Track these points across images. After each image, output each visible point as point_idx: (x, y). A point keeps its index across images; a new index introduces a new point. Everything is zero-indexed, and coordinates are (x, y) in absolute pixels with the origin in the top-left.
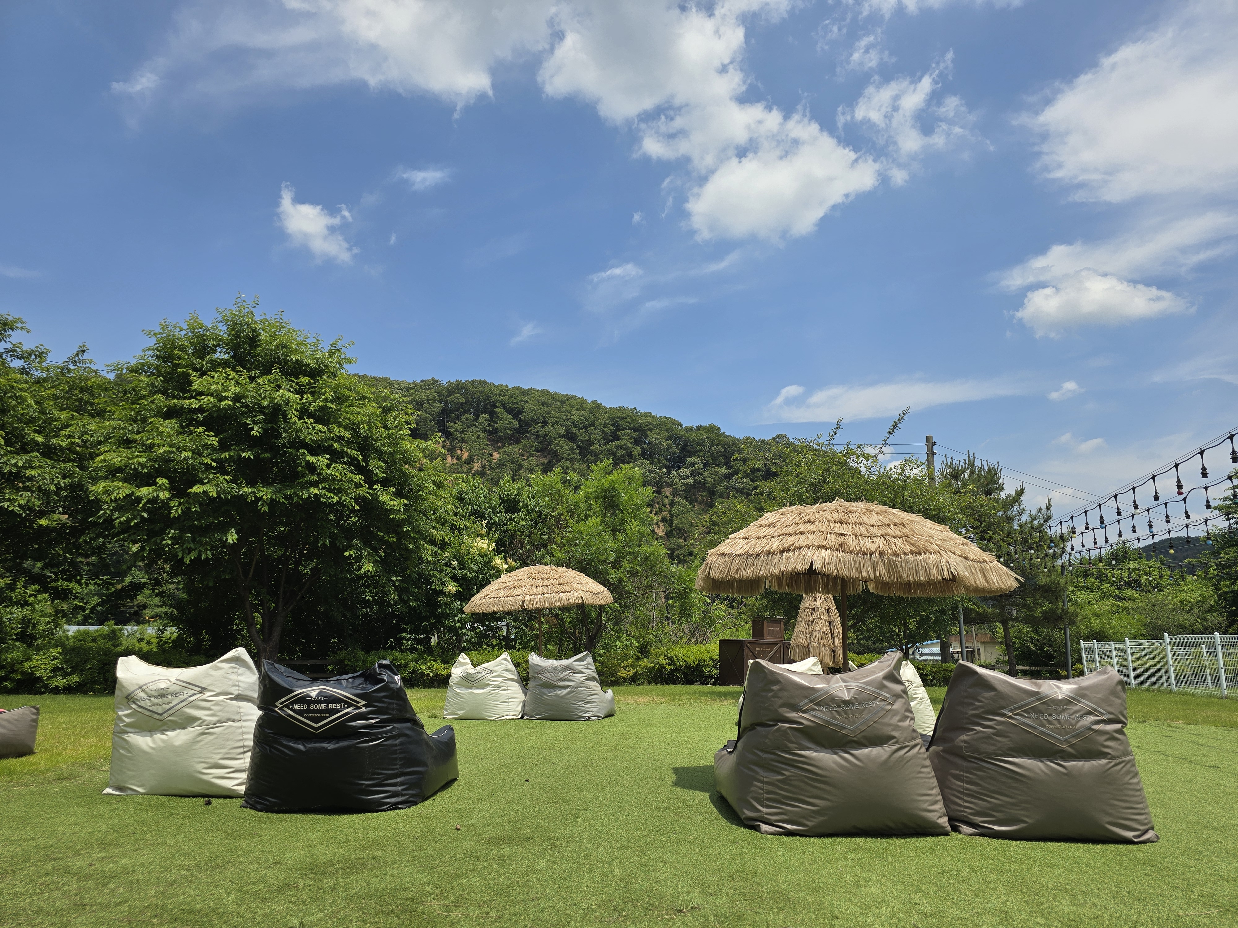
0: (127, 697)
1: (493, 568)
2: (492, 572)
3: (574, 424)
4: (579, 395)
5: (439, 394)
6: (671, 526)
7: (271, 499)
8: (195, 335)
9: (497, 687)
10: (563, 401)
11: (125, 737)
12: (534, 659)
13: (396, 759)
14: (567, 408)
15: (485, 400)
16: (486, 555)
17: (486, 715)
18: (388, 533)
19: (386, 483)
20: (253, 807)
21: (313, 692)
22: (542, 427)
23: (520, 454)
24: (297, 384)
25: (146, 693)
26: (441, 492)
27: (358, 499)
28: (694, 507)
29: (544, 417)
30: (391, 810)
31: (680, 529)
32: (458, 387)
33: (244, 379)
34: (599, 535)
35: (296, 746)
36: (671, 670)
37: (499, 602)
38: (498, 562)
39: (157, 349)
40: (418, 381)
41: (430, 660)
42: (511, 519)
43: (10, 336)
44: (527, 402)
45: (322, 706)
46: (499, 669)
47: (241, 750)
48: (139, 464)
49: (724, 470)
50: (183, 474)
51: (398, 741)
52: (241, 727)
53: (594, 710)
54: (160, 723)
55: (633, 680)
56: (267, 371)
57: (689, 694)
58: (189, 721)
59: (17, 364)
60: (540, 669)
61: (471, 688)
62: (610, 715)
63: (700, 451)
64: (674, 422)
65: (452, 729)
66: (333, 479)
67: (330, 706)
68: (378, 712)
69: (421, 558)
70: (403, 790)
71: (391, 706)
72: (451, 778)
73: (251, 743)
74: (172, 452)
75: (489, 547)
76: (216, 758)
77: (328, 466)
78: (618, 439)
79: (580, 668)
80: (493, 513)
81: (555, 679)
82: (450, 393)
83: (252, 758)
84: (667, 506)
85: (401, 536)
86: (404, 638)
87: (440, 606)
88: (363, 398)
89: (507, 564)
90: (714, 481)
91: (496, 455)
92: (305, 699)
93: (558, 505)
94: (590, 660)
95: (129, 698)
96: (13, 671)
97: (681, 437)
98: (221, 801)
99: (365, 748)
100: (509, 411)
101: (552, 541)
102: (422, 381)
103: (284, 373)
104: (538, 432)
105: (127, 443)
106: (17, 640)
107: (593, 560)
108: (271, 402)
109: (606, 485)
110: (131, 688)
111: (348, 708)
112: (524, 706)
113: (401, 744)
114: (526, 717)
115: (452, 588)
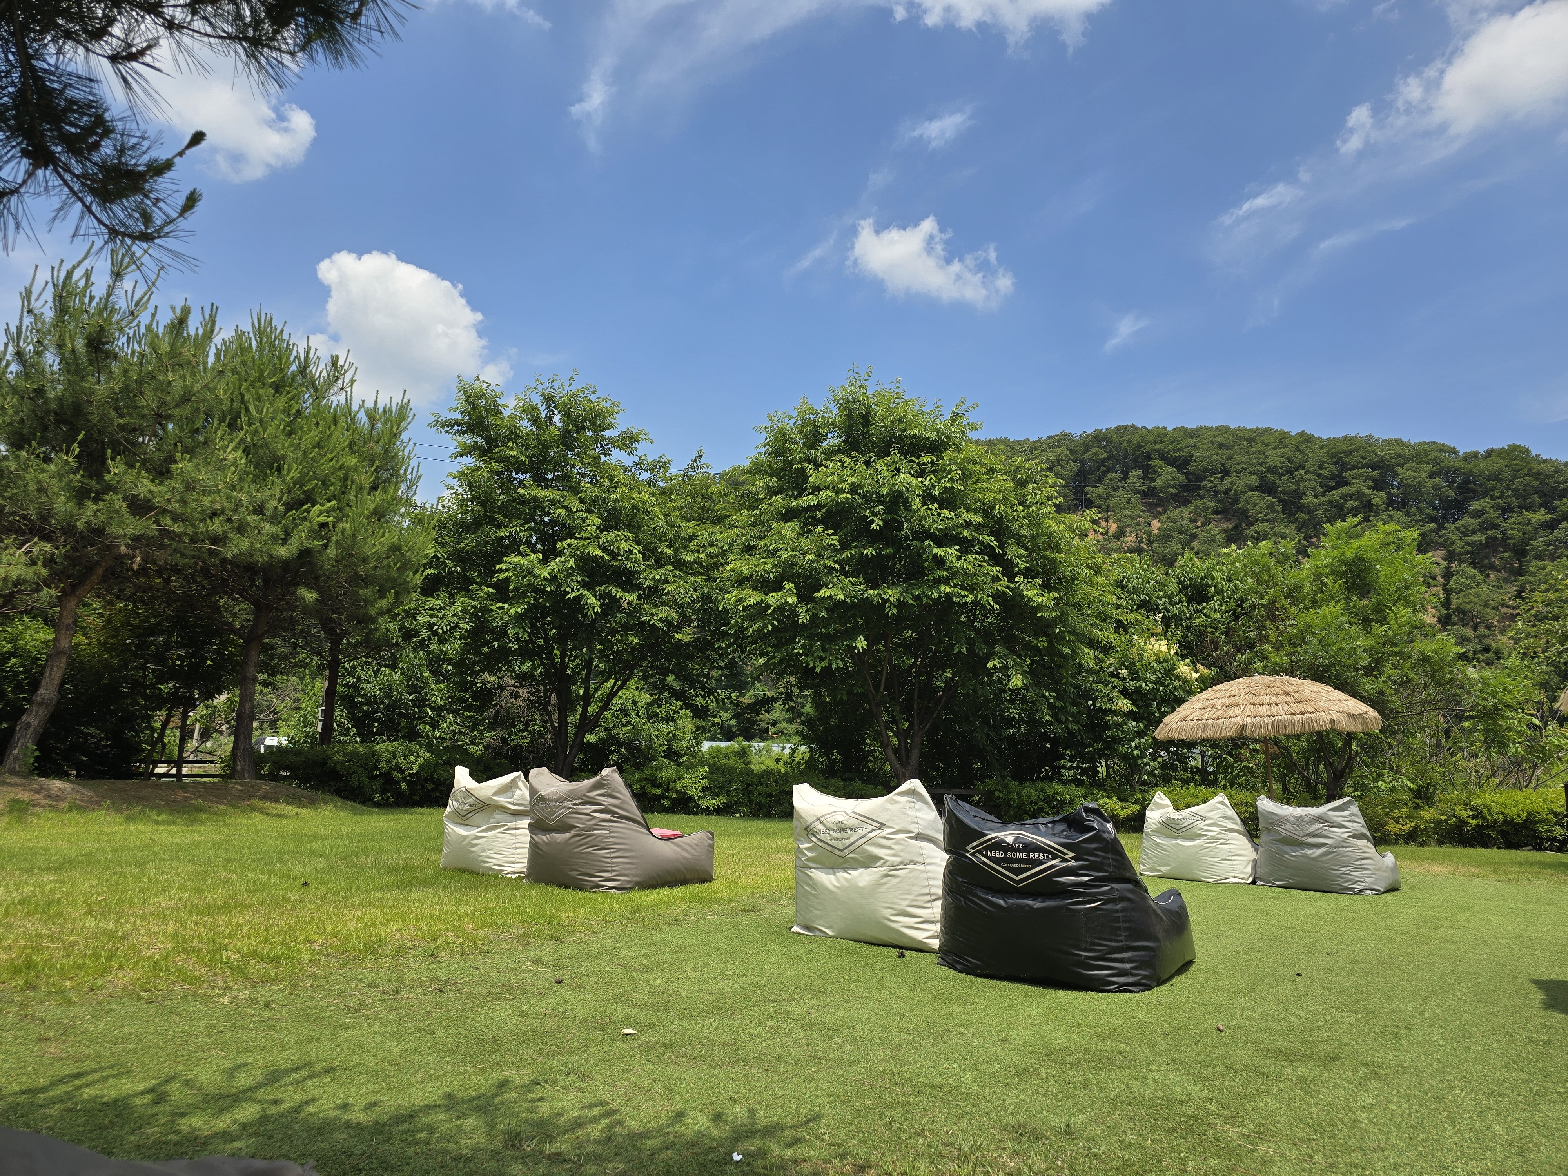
0: (806, 829)
1: (1178, 678)
2: (1176, 683)
3: (1270, 470)
4: (1276, 426)
5: (1073, 452)
6: (1448, 609)
7: (898, 600)
8: (805, 423)
9: (1212, 840)
10: (1252, 437)
11: (808, 872)
12: (1265, 804)
13: (1119, 928)
14: (1259, 447)
15: (1135, 451)
16: (1166, 661)
17: (1200, 875)
18: (1036, 635)
19: (1028, 573)
20: (952, 966)
21: (1009, 836)
22: (1222, 479)
23: (1190, 520)
24: (918, 464)
25: (825, 825)
26: (1100, 580)
27: (998, 597)
28: (1488, 576)
29: (1223, 465)
30: (1120, 991)
31: (1464, 612)
32: (1099, 438)
33: (860, 467)
34: (1340, 628)
35: (994, 900)
36: (1477, 826)
37: (1206, 726)
38: (1184, 669)
39: (768, 444)
40: (1045, 437)
41: (1103, 797)
42: (1197, 611)
43: (636, 449)
44: (1195, 446)
45: (1022, 855)
46: (1214, 815)
47: (928, 898)
48: (765, 571)
49: (1541, 516)
50: (807, 578)
51: (1119, 906)
52: (926, 871)
53: (1368, 880)
54: (841, 860)
55: (1411, 837)
56: (884, 453)
57: (1521, 864)
58: (870, 861)
59: (645, 476)
60: (1276, 818)
61: (1177, 838)
62: (1393, 889)
63: (1494, 488)
64: (1443, 449)
65: (1180, 894)
66: (965, 574)
67: (1031, 855)
68: (1092, 867)
69: (1080, 665)
70: (1132, 968)
71: (1106, 861)
72: (1188, 959)
73: (940, 892)
74: (795, 556)
75: (1169, 649)
76: (903, 905)
77: (959, 558)
78: (1343, 483)
79: (1339, 820)
80: (1170, 603)
81: (1302, 834)
82: (1087, 448)
83: (945, 908)
84: (1439, 578)
85: (1054, 639)
86: (1064, 767)
87: (1109, 728)
88: (992, 471)
89: (1196, 672)
90: (1524, 534)
91: (1155, 524)
92: (999, 845)
93: (1268, 587)
94: (1355, 809)
95: (808, 830)
96: (668, 790)
97: (1457, 471)
98: (914, 954)
99: (1079, 910)
100: (1170, 462)
101: (1264, 639)
102: (1050, 437)
103: (903, 453)
104: (1216, 486)
105: (749, 549)
106: (665, 757)
107: (1333, 665)
108: (891, 490)
109: (1350, 555)
110: (810, 820)
111: (1053, 859)
112: (1255, 867)
113: (1124, 910)
114: (1259, 883)
115: (1125, 705)
